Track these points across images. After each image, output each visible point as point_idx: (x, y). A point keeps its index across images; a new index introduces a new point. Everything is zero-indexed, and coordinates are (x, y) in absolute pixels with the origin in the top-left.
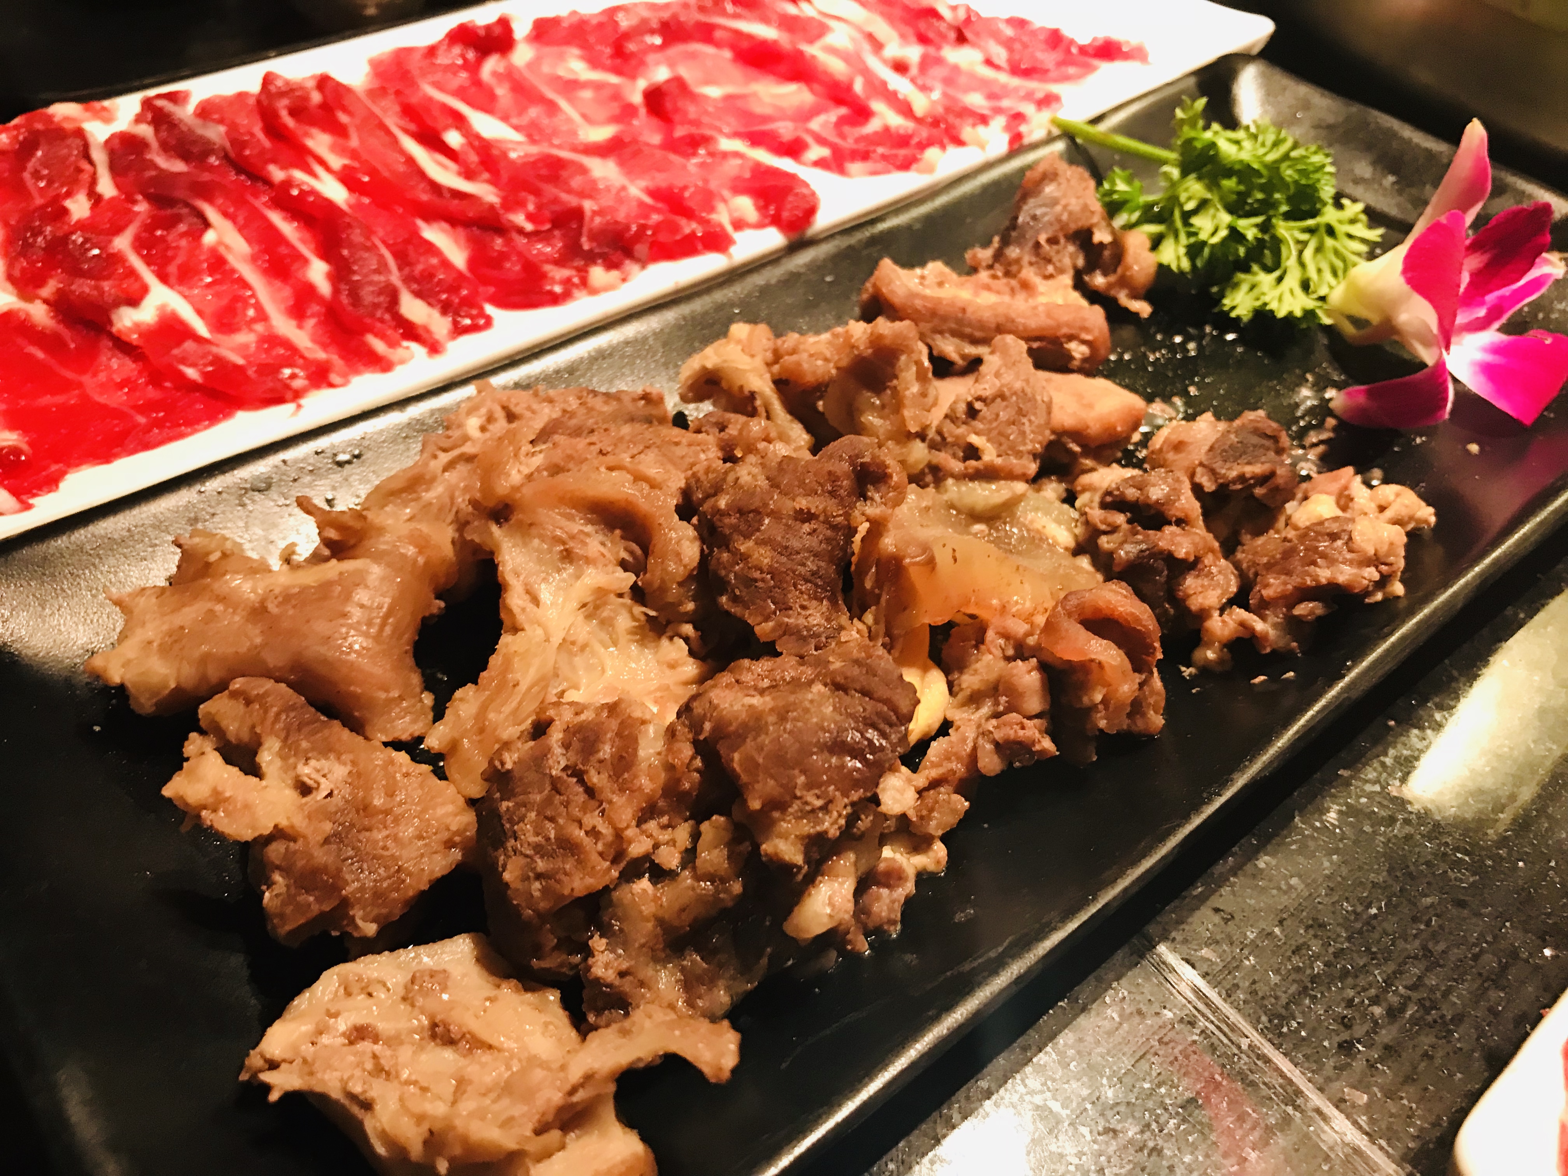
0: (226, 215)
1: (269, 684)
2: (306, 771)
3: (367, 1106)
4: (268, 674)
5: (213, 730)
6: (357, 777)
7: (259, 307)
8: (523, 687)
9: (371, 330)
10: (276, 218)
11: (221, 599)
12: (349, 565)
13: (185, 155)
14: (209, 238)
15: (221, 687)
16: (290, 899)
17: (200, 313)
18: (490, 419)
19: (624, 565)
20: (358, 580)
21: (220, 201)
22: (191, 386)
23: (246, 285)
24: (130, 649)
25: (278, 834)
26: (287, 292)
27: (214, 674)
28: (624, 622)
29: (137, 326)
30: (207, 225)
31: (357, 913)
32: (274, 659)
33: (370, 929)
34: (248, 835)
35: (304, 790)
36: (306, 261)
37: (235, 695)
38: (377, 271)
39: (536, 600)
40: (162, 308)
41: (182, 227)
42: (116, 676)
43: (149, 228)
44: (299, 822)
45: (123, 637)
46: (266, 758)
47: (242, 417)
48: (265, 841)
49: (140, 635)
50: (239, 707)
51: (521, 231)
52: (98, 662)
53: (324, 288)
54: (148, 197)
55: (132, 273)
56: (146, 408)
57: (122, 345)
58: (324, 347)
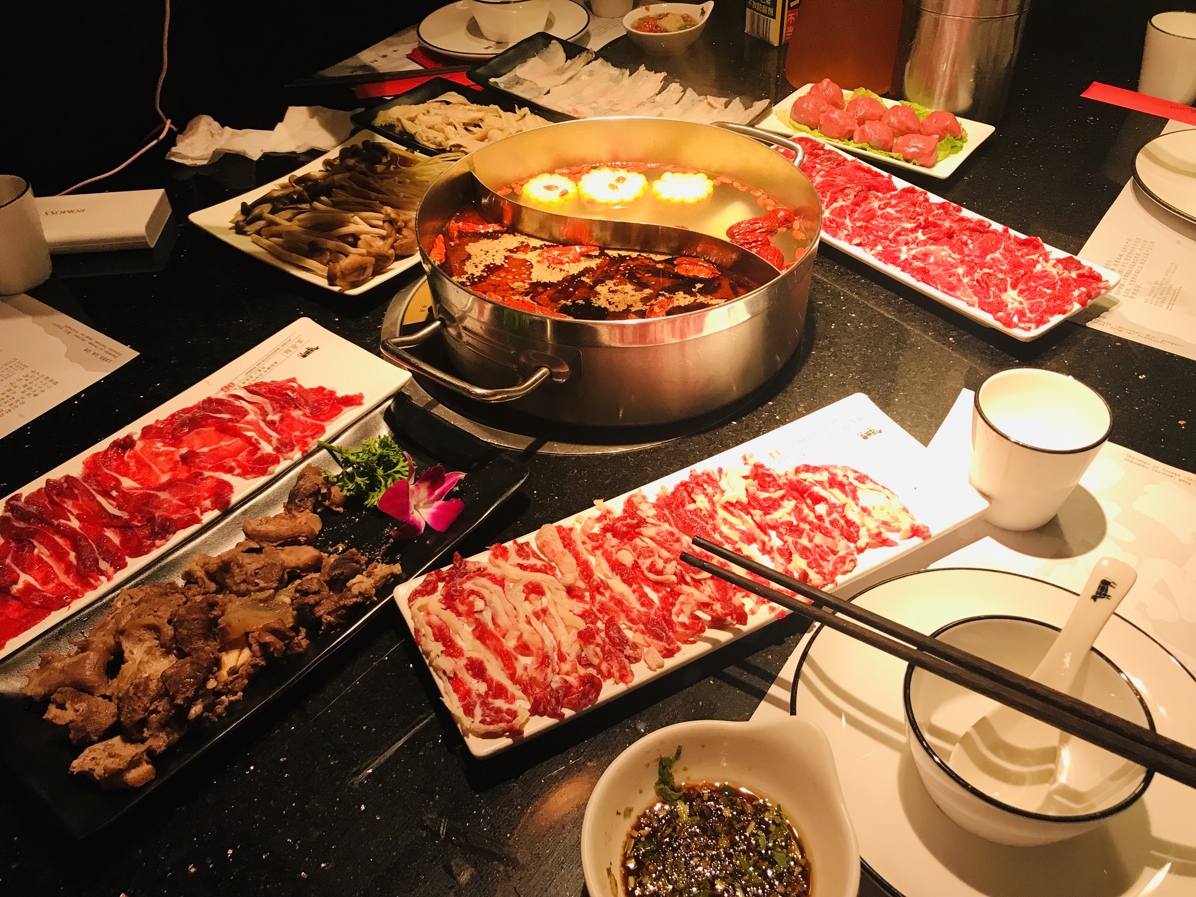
0: (40, 543)
1: (67, 688)
2: (76, 706)
3: (94, 770)
4: (66, 686)
5: (55, 702)
6: (89, 706)
7: (55, 574)
8: (128, 676)
9: (90, 576)
10: (57, 538)
11: (53, 669)
12: (85, 654)
13: (24, 520)
14: (36, 551)
15: (55, 691)
16: (74, 735)
17: (36, 580)
18: (125, 600)
19: (156, 639)
20: (87, 657)
21: (37, 537)
22: (38, 606)
23: (50, 567)
24: (31, 686)
25: (71, 722)
26: (63, 566)
27: (53, 688)
28: (158, 653)
29: (18, 590)
30: (35, 547)
31: (92, 735)
32: (68, 682)
33: (96, 738)
34: (64, 723)
35: (77, 711)
36: (68, 554)
37: (59, 692)
38: (91, 553)
39: (132, 653)
40: (24, 582)
41: (27, 549)
42: (29, 694)
43: (16, 552)
44: (75, 717)
45: (29, 684)
46: (67, 705)
47: (53, 613)
48: (67, 724)
49: (34, 683)
50: (60, 695)
51: (137, 526)
52: (24, 691)
53: (75, 562)
54: (14, 540)
55: (14, 571)
56: (25, 616)
57: (15, 598)
58: (76, 584)
